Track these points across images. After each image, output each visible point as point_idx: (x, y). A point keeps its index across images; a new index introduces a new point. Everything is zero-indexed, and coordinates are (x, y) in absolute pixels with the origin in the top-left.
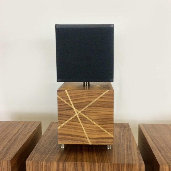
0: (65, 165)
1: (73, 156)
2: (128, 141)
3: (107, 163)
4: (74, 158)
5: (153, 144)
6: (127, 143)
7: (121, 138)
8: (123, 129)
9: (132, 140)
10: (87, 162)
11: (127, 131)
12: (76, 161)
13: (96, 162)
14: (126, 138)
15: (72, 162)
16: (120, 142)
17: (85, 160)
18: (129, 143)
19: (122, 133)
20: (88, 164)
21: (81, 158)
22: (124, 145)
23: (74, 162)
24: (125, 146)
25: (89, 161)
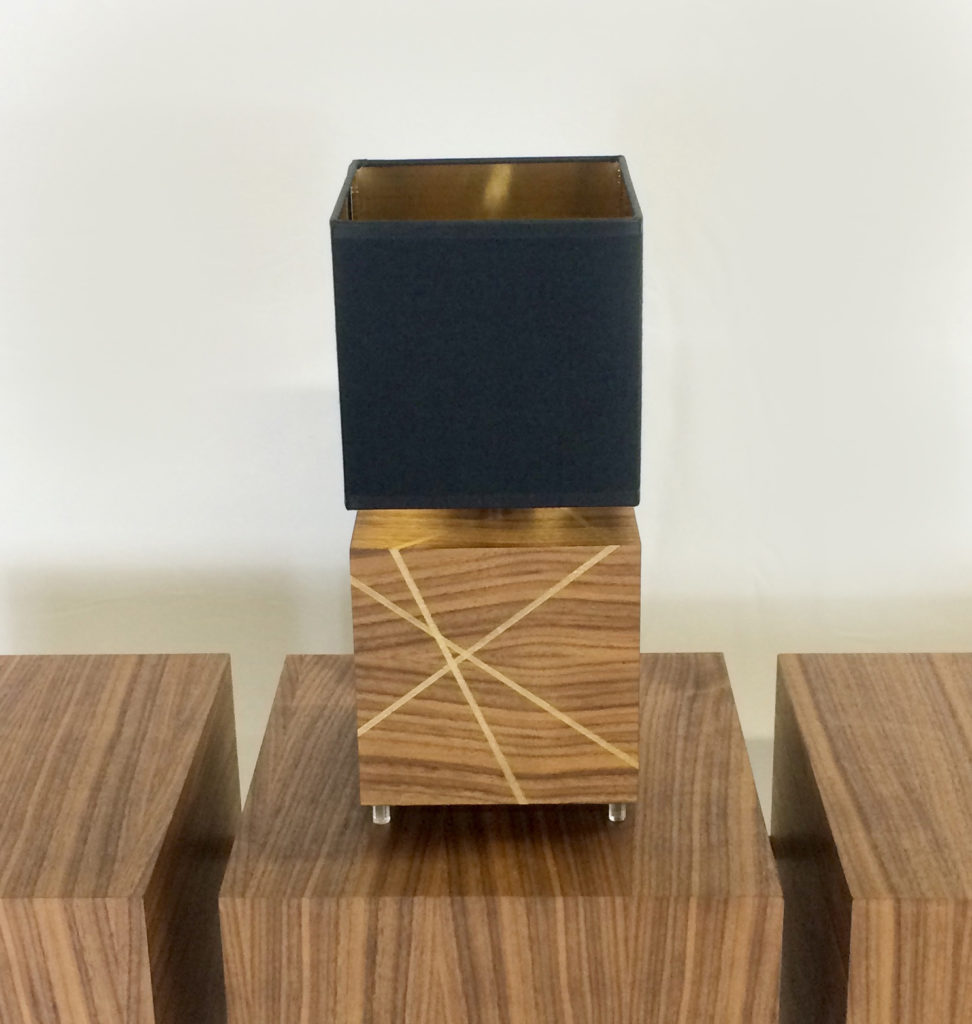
0: (405, 909)
1: (438, 867)
2: (716, 770)
3: (609, 898)
4: (446, 875)
5: (840, 787)
6: (710, 785)
7: (679, 754)
8: (690, 692)
9: (733, 760)
10: (510, 892)
11: (710, 704)
12: (462, 893)
13: (554, 896)
14: (702, 750)
15: (442, 898)
16: (673, 780)
17: (501, 884)
18: (715, 783)
19: (682, 722)
20: (520, 904)
21: (482, 873)
22: (692, 793)
23: (451, 894)
24: (697, 799)
25: (523, 886)
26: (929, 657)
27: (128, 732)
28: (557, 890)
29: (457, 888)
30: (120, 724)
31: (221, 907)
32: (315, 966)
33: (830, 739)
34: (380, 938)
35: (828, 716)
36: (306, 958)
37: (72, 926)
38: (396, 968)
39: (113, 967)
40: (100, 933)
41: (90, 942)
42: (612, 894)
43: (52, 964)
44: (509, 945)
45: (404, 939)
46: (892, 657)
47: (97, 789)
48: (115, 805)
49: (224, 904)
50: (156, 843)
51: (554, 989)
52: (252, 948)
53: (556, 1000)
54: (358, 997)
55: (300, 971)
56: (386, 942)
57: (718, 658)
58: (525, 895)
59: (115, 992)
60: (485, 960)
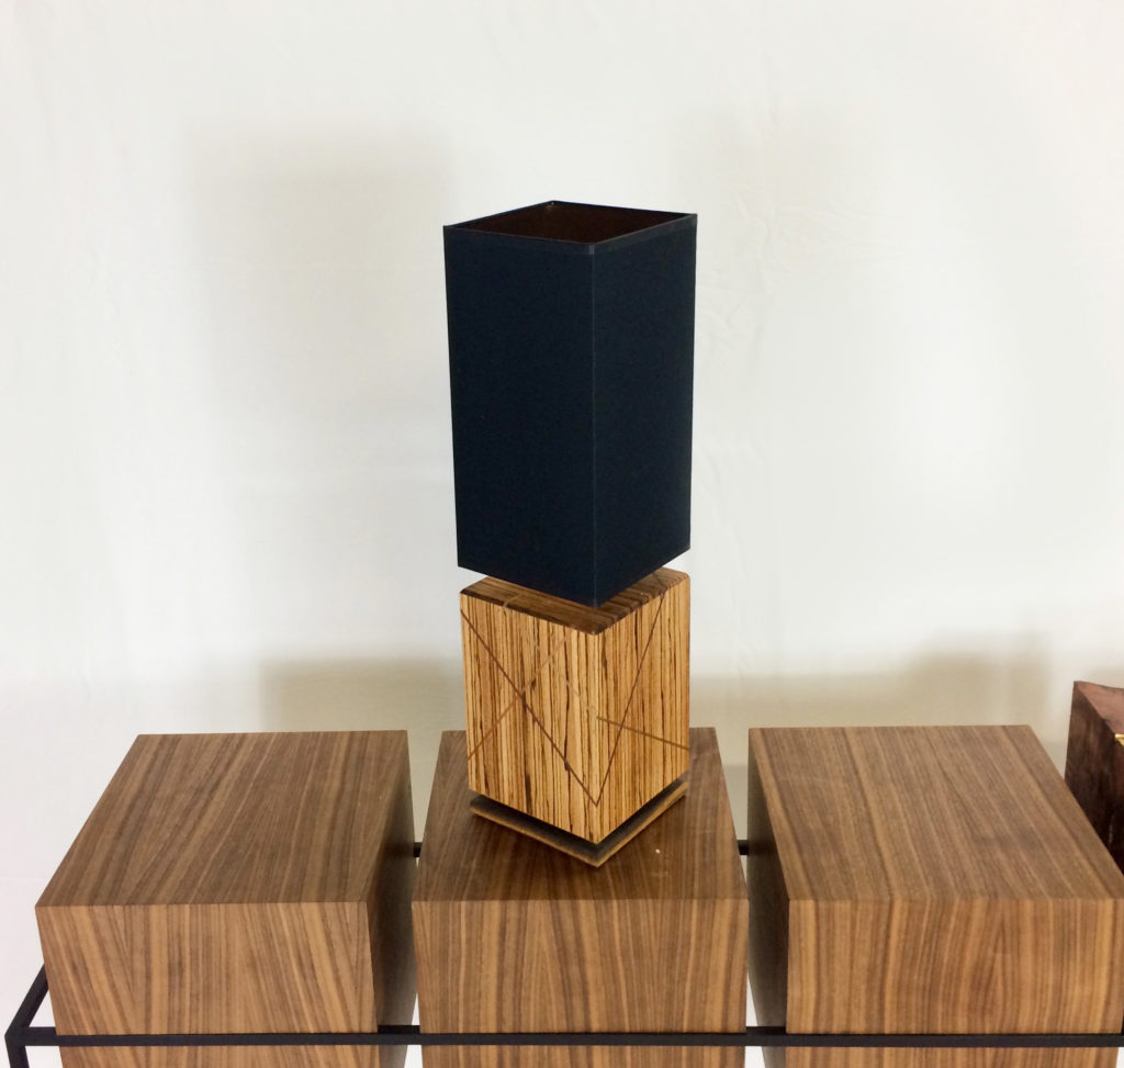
0: (523, 909)
1: (542, 882)
2: (709, 812)
3: (644, 900)
5: (785, 823)
6: (706, 822)
8: (694, 757)
9: (720, 805)
10: (585, 897)
11: (706, 765)
12: (556, 898)
13: (611, 899)
15: (545, 901)
17: (580, 891)
18: (709, 821)
20: (591, 903)
23: (550, 899)
25: (593, 893)
26: (843, 730)
27: (349, 787)
28: (613, 894)
29: (553, 895)
30: (343, 783)
31: (413, 907)
32: (469, 941)
33: (780, 789)
34: (508, 925)
35: (779, 774)
36: (464, 937)
37: (324, 919)
38: (517, 943)
39: (348, 942)
40: (341, 922)
41: (335, 928)
42: (646, 898)
43: (311, 941)
44: (585, 930)
45: (522, 925)
46: (820, 729)
47: (332, 828)
48: (344, 840)
49: (415, 906)
50: (371, 865)
51: (612, 956)
52: (431, 931)
53: (614, 962)
54: (494, 960)
55: (460, 944)
56: (512, 927)
57: (712, 731)
58: (594, 899)
59: (349, 958)
60: (570, 938)
